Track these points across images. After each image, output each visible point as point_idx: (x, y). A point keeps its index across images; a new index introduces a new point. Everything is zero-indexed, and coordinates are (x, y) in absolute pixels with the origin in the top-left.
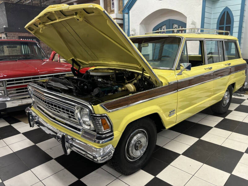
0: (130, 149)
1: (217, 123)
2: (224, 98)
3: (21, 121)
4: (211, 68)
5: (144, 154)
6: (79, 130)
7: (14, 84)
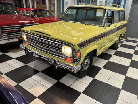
1: (114, 53)
3: (10, 52)
4: (116, 26)
6: (62, 57)
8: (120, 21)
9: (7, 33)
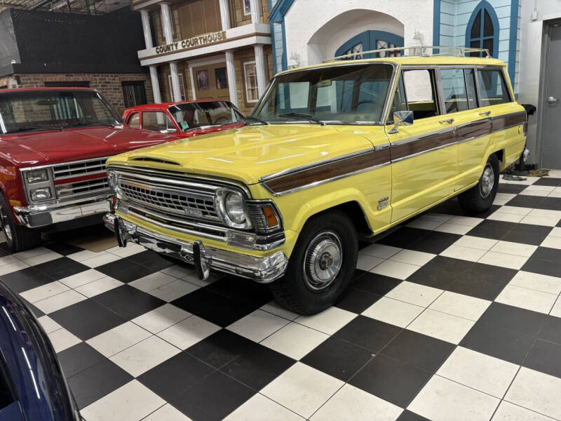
0: (312, 268)
1: (472, 228)
2: (481, 180)
3: (84, 250)
4: (452, 120)
5: (338, 277)
6: (223, 234)
7: (67, 174)
8: (478, 106)
9: (74, 186)
